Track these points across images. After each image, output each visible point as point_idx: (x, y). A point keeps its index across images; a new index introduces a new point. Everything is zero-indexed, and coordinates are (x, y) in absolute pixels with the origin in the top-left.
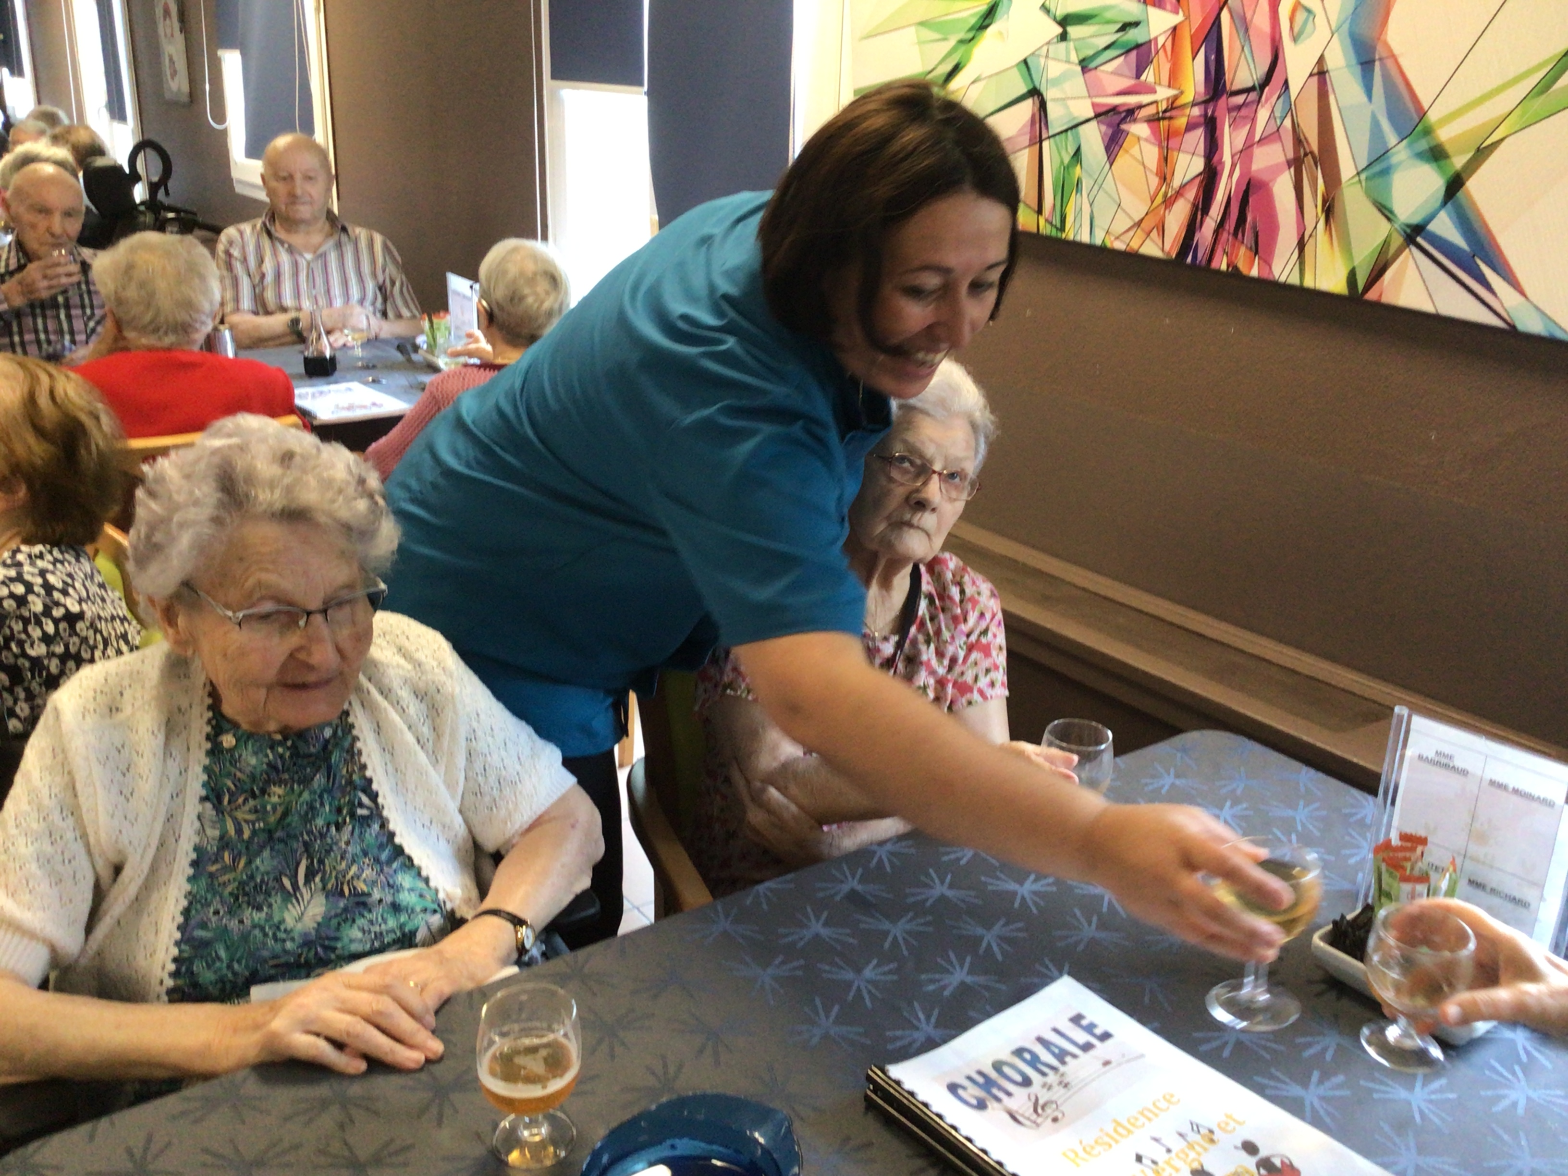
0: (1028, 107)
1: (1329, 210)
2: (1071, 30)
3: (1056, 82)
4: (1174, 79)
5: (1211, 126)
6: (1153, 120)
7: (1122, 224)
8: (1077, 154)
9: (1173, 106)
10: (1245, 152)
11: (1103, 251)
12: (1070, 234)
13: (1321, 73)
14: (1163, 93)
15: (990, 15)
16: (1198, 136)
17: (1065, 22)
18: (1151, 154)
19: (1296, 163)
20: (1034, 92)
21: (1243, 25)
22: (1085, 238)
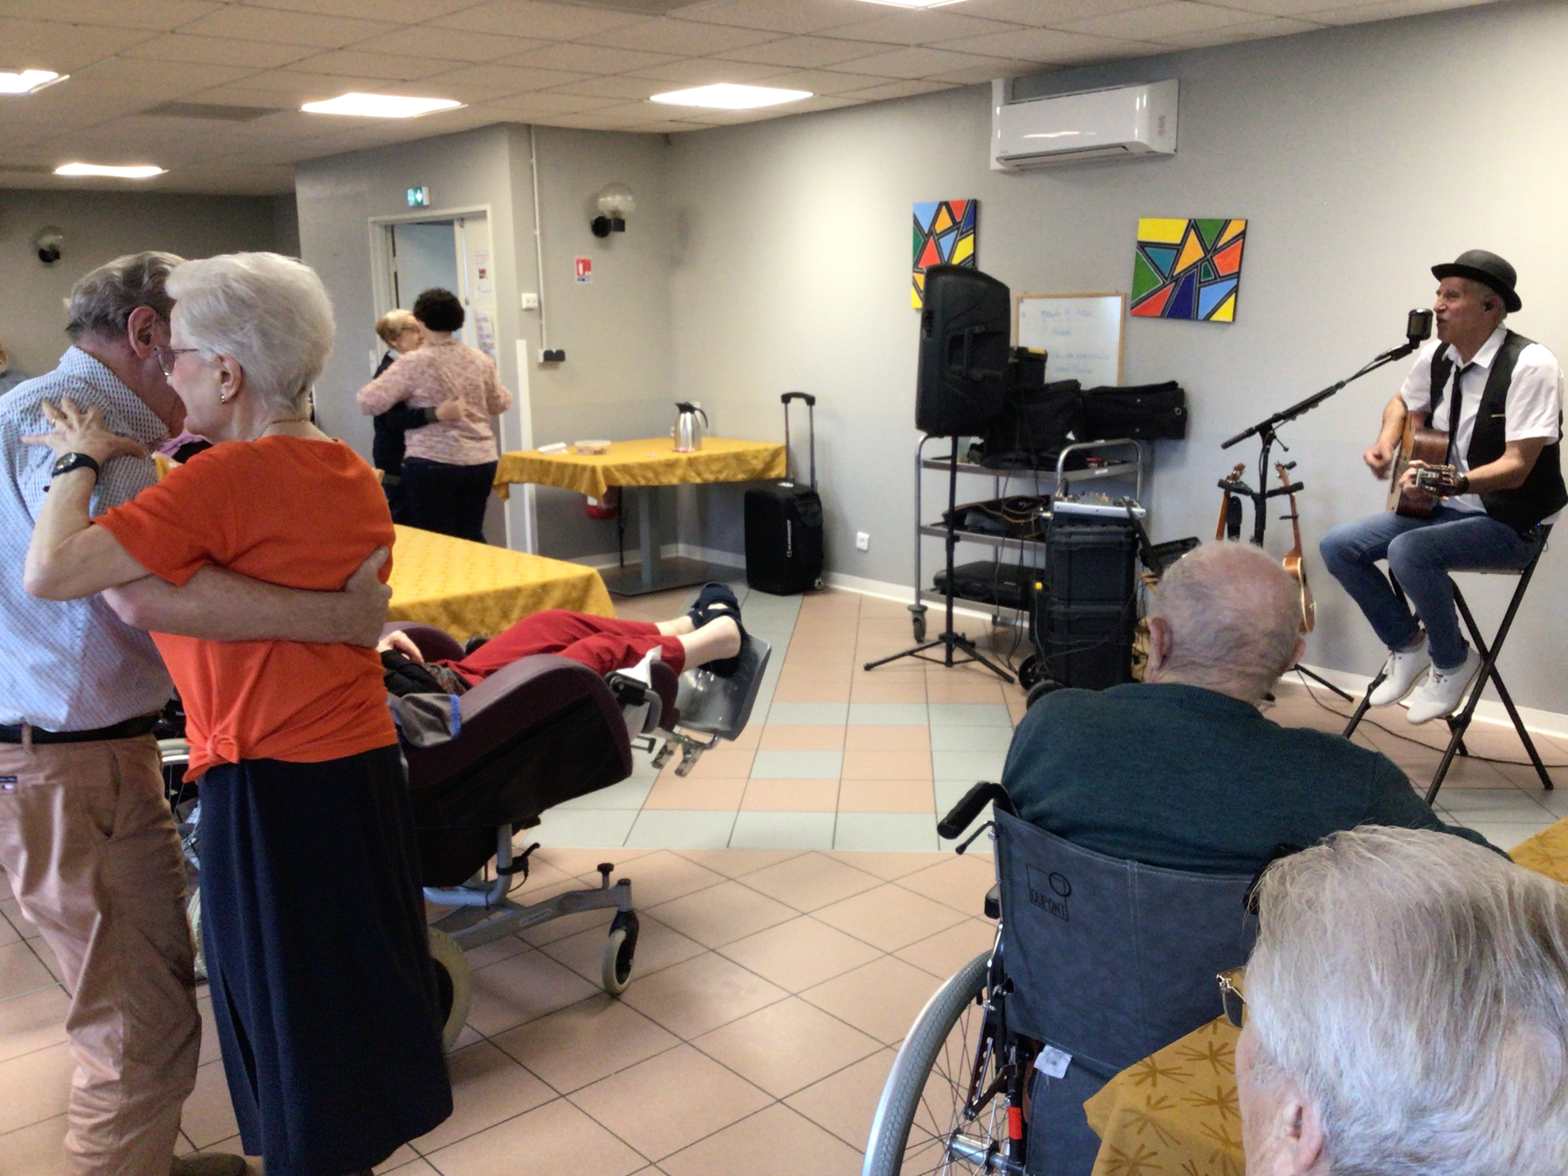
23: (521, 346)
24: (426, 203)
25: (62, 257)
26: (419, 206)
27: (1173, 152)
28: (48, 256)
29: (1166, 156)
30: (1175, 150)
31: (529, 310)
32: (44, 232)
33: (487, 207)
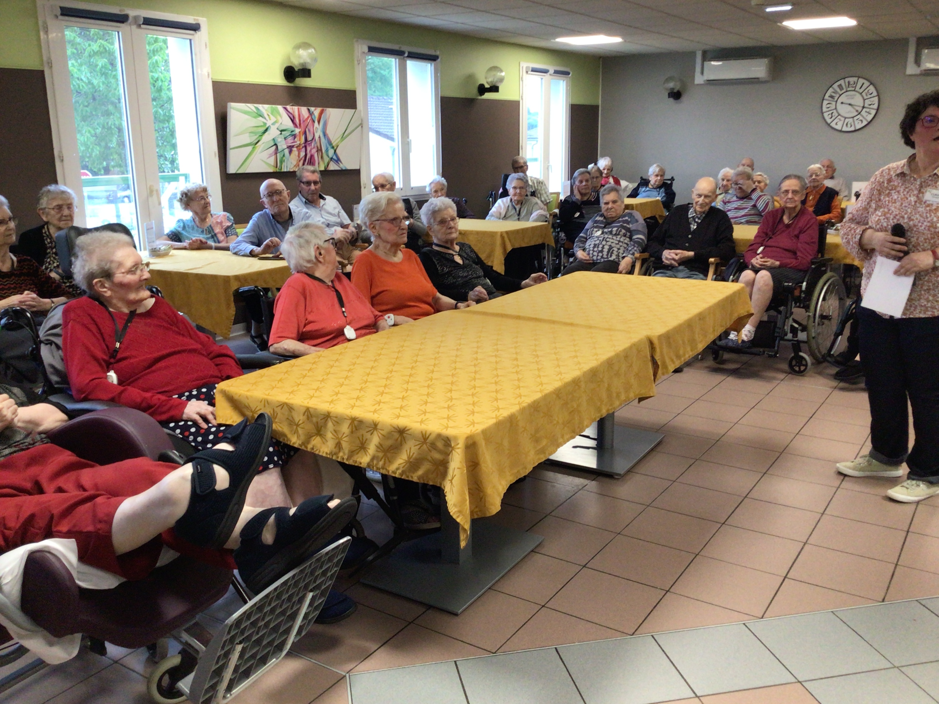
0: (274, 147)
1: (322, 157)
2: (283, 133)
3: (280, 142)
4: (300, 140)
5: (306, 147)
6: (297, 147)
7: (292, 166)
8: (284, 155)
9: (300, 145)
10: (311, 151)
11: (289, 172)
12: (283, 170)
13: (319, 137)
14: (298, 142)
15: (266, 130)
16: (304, 149)
17: (281, 131)
18: (297, 153)
19: (317, 151)
20: (276, 144)
21: (309, 130)
22: (286, 170)
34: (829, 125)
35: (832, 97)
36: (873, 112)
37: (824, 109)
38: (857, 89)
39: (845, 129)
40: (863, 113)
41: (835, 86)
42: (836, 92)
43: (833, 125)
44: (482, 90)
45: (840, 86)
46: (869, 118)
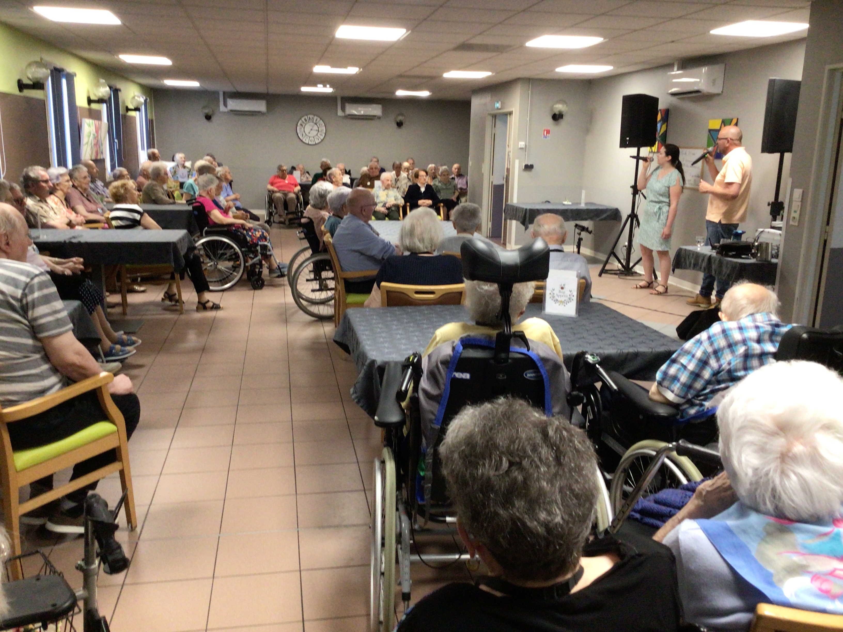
14: (96, 142)
23: (517, 162)
24: (499, 107)
25: (404, 125)
26: (498, 109)
27: (720, 92)
28: (400, 124)
29: (718, 95)
30: (722, 92)
31: (521, 148)
32: (399, 115)
33: (513, 110)
34: (302, 141)
35: (301, 125)
36: (324, 135)
37: (298, 131)
38: (315, 121)
39: (310, 143)
40: (319, 135)
41: (303, 119)
42: (303, 122)
43: (304, 140)
44: (128, 109)
45: (305, 120)
46: (322, 138)
